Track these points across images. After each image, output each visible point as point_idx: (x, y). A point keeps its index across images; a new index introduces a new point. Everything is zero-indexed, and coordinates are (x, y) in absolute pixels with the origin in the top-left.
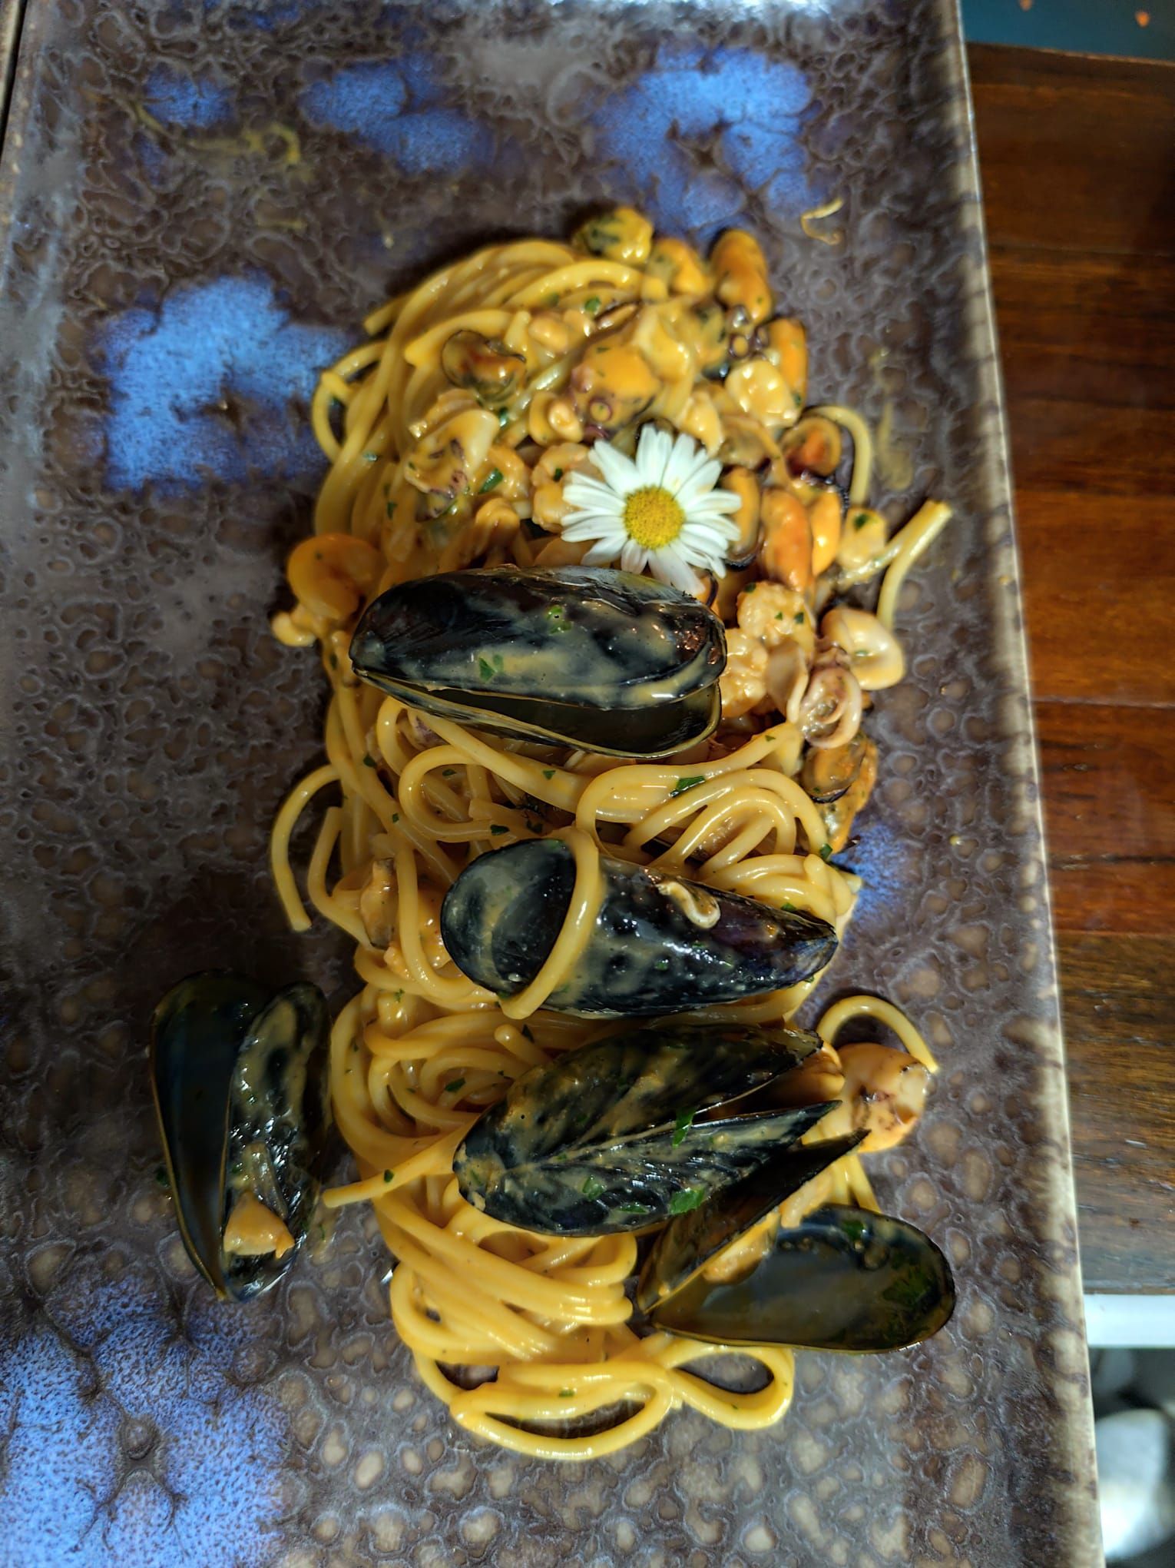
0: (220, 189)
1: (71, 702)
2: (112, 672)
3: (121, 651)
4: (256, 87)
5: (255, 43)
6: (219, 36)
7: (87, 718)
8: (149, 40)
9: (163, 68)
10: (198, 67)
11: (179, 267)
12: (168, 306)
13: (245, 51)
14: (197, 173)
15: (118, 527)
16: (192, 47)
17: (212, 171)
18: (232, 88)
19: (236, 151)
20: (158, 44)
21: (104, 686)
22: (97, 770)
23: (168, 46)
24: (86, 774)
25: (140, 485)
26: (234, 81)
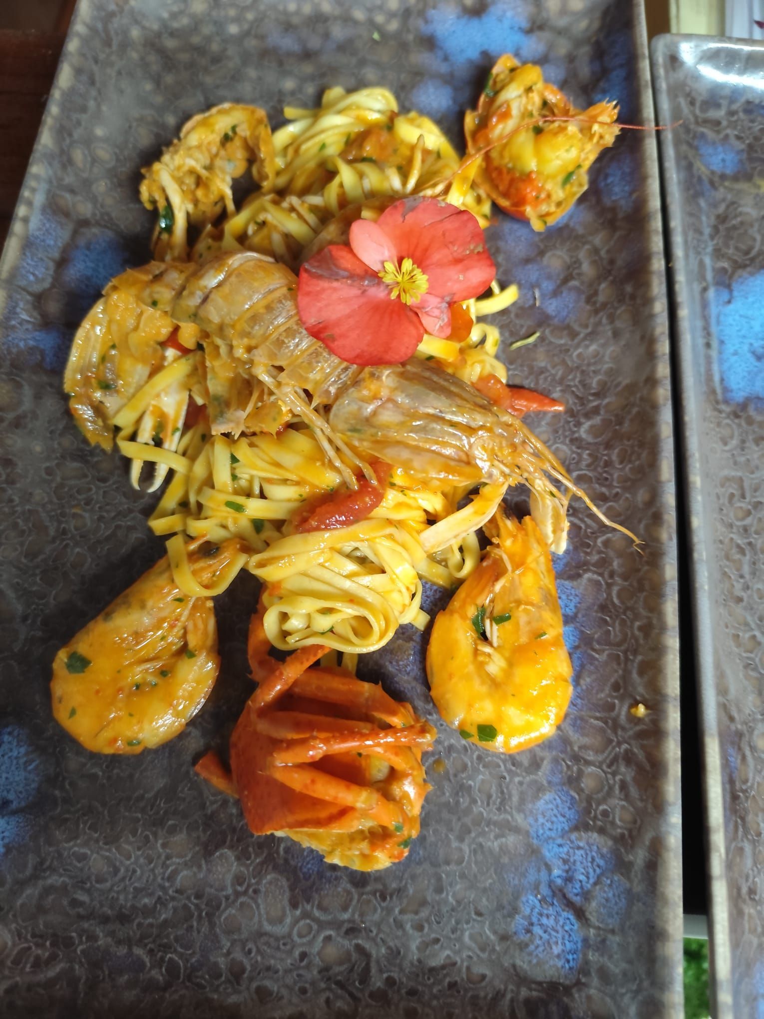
0: (747, 214)
1: (732, 539)
2: (748, 521)
3: (750, 507)
4: (756, 152)
5: (756, 124)
6: (735, 118)
7: (742, 551)
8: (696, 117)
9: (703, 135)
10: (722, 136)
11: (735, 262)
12: (735, 286)
13: (750, 128)
14: (733, 203)
15: (734, 426)
16: (718, 123)
17: (742, 202)
18: (742, 151)
19: (754, 191)
20: (700, 120)
21: (746, 529)
22: (750, 584)
23: (706, 122)
24: (747, 587)
25: (741, 400)
26: (743, 146)
